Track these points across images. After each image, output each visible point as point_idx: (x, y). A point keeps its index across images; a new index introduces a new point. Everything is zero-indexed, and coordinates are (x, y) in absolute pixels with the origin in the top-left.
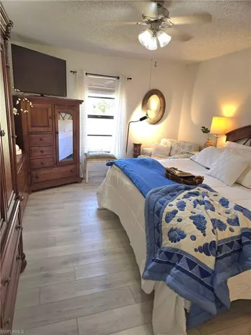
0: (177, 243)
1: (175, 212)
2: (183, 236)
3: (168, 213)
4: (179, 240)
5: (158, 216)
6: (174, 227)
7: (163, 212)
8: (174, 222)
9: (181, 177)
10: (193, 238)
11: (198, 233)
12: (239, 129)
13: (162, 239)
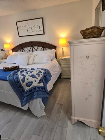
0: (32, 85)
1: (24, 78)
2: (32, 82)
3: (22, 80)
4: (32, 84)
5: (19, 83)
6: (27, 82)
7: (19, 80)
8: (26, 81)
9: (12, 68)
10: (35, 81)
11: (36, 79)
12: (15, 47)
13: (24, 89)
